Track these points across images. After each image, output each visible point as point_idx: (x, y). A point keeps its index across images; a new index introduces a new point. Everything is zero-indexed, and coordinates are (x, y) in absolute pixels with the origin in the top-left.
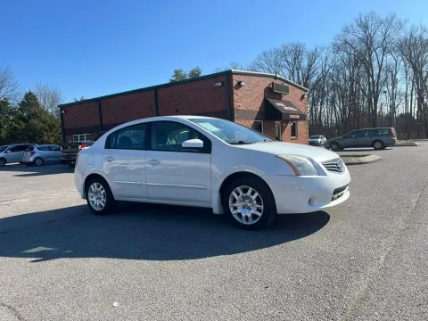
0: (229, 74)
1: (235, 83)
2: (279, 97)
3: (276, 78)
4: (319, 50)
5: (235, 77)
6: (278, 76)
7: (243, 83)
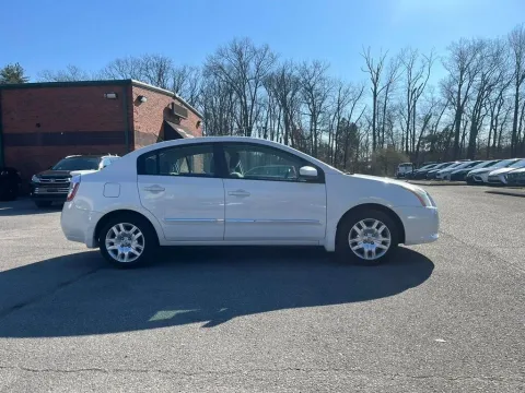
0: (127, 84)
1: (135, 97)
2: (177, 120)
3: (174, 97)
4: (187, 70)
5: (135, 89)
6: (177, 96)
7: (144, 99)
